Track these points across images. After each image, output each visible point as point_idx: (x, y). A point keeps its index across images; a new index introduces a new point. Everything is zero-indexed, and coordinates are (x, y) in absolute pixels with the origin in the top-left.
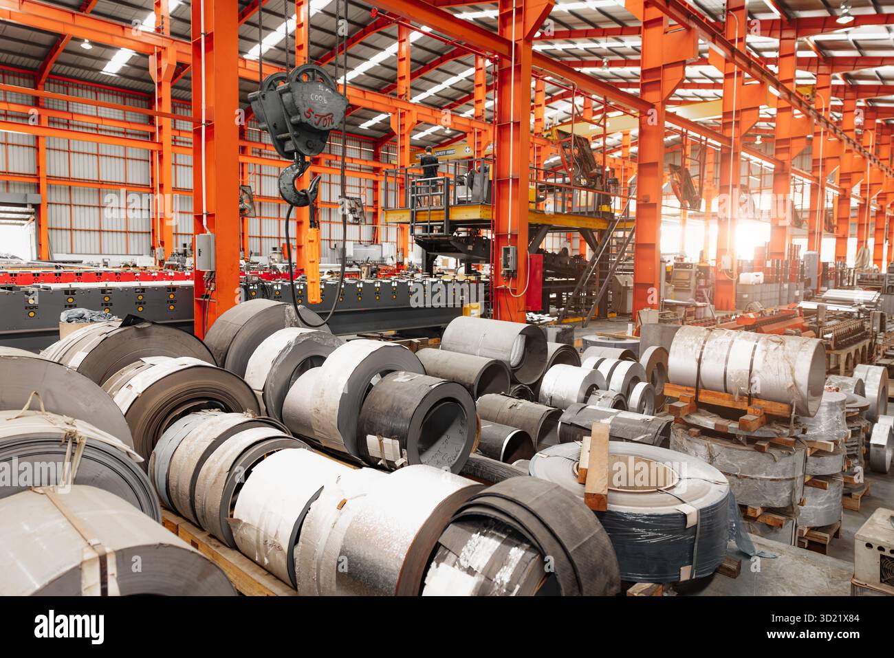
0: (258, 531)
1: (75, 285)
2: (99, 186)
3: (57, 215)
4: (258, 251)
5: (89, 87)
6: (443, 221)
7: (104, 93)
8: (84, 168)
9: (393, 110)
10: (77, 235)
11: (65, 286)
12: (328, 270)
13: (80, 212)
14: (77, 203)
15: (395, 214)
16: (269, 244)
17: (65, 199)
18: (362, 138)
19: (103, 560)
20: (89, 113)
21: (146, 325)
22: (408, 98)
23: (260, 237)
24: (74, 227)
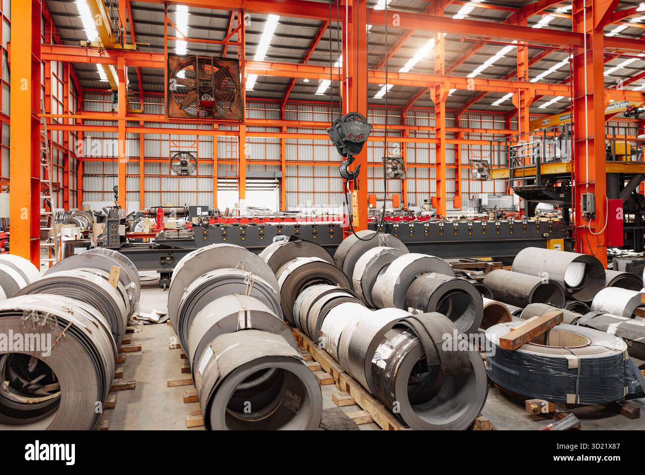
0: (328, 337)
1: (282, 223)
2: (313, 164)
3: (290, 184)
4: (414, 203)
5: (309, 104)
6: (535, 176)
7: (317, 106)
8: (305, 154)
9: (515, 90)
10: (301, 195)
11: (277, 223)
12: (461, 216)
13: (303, 181)
14: (301, 175)
15: (498, 172)
16: (421, 198)
17: (295, 174)
18: (494, 113)
19: (246, 312)
20: (309, 120)
21: (299, 241)
22: (527, 79)
23: (415, 193)
24: (299, 191)
